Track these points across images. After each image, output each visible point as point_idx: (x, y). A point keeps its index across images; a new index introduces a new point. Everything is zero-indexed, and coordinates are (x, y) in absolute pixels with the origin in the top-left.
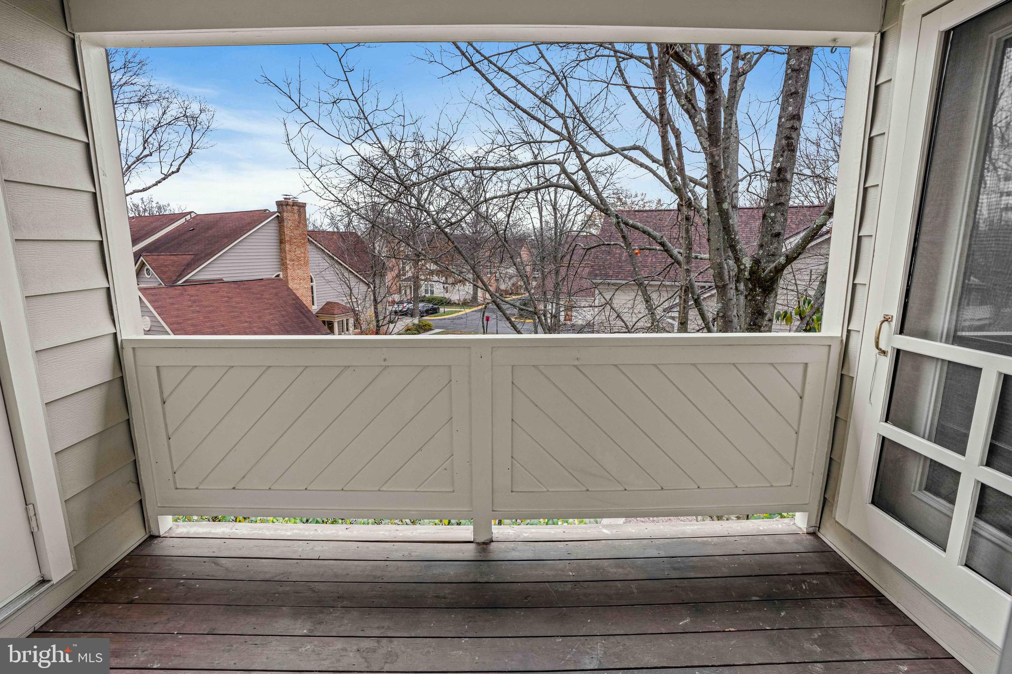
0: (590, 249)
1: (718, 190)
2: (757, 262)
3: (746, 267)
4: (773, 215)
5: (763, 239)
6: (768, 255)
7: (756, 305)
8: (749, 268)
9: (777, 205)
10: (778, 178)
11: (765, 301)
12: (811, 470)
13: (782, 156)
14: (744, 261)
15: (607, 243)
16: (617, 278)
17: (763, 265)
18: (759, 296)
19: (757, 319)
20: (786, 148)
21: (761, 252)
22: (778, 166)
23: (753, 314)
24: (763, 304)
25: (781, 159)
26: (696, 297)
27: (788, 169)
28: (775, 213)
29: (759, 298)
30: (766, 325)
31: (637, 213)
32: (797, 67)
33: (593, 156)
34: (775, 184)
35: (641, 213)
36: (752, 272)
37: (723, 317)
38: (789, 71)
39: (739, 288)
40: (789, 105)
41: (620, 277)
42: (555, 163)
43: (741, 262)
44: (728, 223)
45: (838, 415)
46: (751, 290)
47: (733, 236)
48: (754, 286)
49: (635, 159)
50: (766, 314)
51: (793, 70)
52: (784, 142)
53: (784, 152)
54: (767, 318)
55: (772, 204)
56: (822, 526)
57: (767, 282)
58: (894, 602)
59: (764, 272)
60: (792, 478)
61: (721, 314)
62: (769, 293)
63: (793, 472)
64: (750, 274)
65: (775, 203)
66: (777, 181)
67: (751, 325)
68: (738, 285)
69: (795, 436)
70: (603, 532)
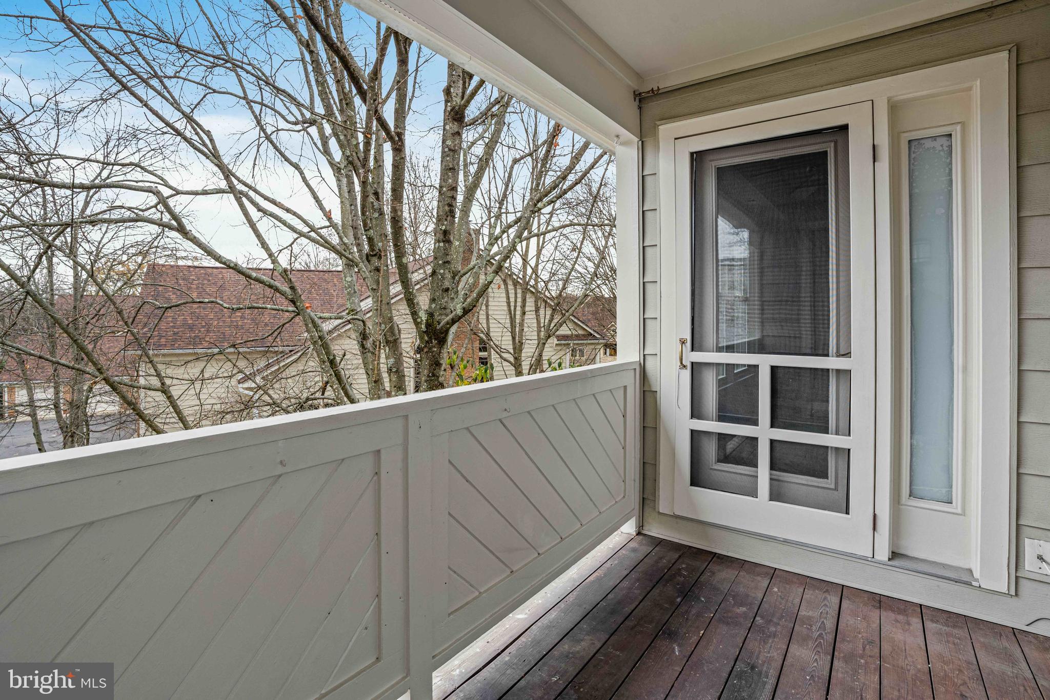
0: (170, 308)
1: (399, 244)
2: (431, 315)
3: (422, 320)
4: (442, 271)
5: (435, 293)
6: (441, 309)
7: (433, 356)
8: (425, 321)
9: (445, 263)
10: (444, 239)
11: (440, 353)
12: (633, 478)
13: (446, 220)
14: (420, 314)
15: (198, 300)
16: (173, 347)
17: (437, 318)
18: (435, 348)
19: (435, 370)
20: (449, 213)
21: (433, 306)
22: (443, 229)
23: (431, 365)
24: (439, 355)
25: (445, 223)
26: (331, 357)
27: (451, 232)
28: (444, 270)
29: (436, 349)
30: (443, 375)
31: (192, 269)
32: (453, 148)
33: (178, 193)
34: (442, 244)
35: (197, 269)
36: (428, 325)
37: (397, 372)
38: (446, 150)
39: (366, 346)
40: (449, 178)
41: (176, 345)
42: (151, 192)
43: (418, 315)
44: (407, 277)
45: (645, 425)
46: (427, 342)
47: (411, 290)
48: (430, 338)
49: (280, 203)
50: (442, 364)
51: (450, 150)
52: (447, 208)
53: (447, 217)
54: (443, 369)
55: (440, 262)
56: (645, 524)
57: (442, 333)
58: (729, 554)
59: (439, 324)
60: (625, 490)
61: (394, 370)
62: (443, 344)
63: (625, 484)
64: (426, 327)
65: (443, 261)
66: (443, 241)
67: (430, 376)
68: (364, 343)
69: (622, 451)
70: (519, 619)
